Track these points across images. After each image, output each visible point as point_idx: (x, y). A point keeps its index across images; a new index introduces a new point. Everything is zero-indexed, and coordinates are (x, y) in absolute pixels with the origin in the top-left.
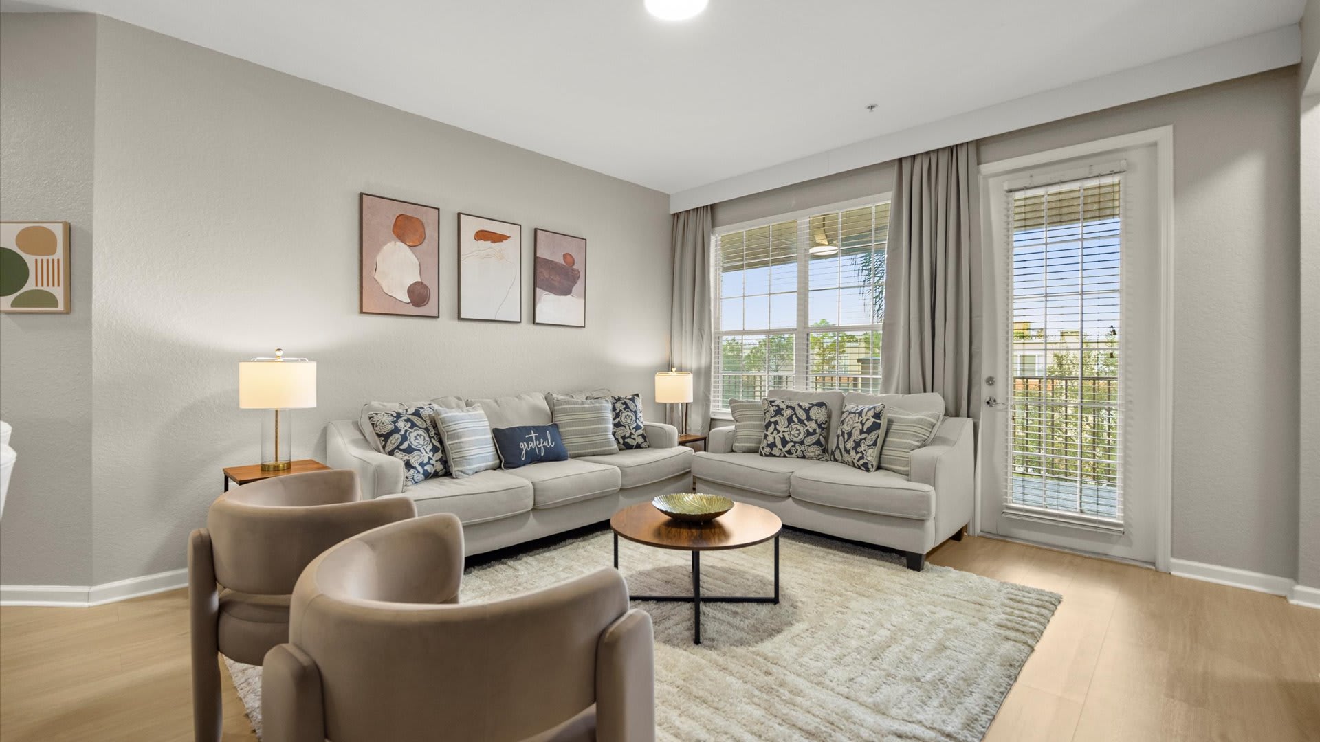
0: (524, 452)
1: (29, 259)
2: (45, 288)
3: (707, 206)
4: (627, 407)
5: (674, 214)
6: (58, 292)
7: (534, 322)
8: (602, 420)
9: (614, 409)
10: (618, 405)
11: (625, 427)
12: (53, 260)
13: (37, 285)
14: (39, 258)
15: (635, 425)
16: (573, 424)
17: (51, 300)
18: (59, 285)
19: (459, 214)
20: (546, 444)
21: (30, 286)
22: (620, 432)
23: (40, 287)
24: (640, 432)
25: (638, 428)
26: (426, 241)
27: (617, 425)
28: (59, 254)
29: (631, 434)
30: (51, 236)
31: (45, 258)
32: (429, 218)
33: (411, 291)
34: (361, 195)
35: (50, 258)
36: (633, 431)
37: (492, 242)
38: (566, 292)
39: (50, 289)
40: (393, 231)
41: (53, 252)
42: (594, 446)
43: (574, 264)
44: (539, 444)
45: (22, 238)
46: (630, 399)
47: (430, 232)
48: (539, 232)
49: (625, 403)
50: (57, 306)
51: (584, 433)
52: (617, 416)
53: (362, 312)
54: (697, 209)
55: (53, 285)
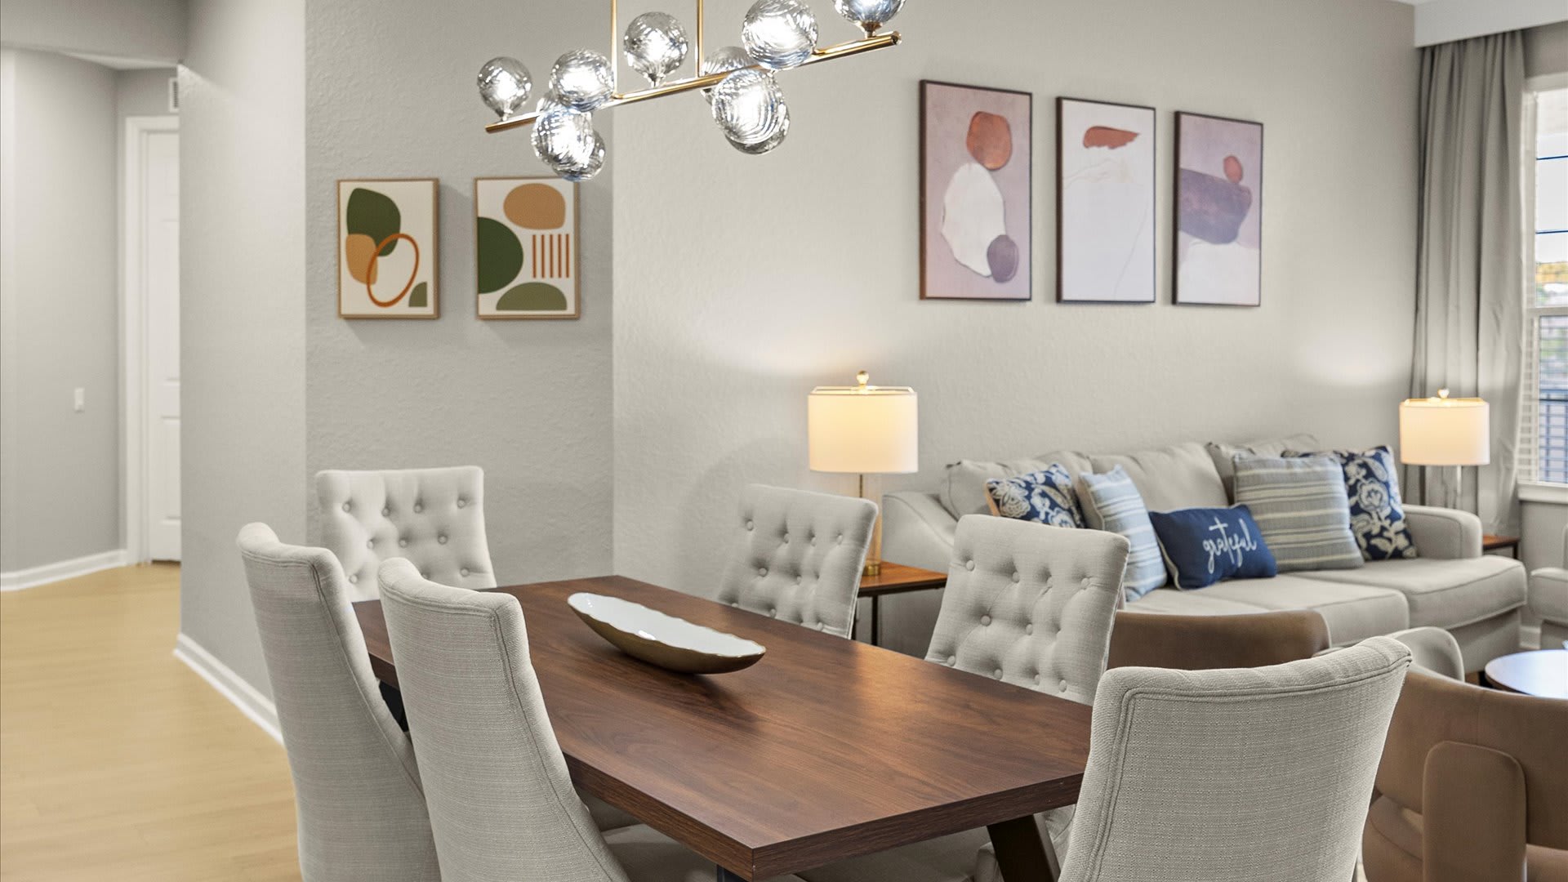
0: (1212, 558)
1: (524, 235)
2: (547, 280)
3: (1513, 33)
4: (1370, 474)
5: (1423, 49)
6: (566, 286)
7: (1174, 300)
8: (1326, 500)
9: (1347, 478)
10: (1352, 469)
11: (1370, 514)
12: (559, 236)
13: (535, 276)
14: (538, 233)
15: (1387, 511)
16: (1278, 507)
17: (554, 298)
18: (568, 275)
19: (1059, 102)
20: (1243, 544)
21: (524, 276)
22: (1361, 524)
23: (539, 279)
24: (1399, 525)
25: (1393, 517)
26: (1013, 156)
27: (1356, 510)
28: (568, 227)
29: (1383, 529)
30: (556, 197)
31: (547, 233)
32: (1014, 112)
33: (992, 254)
34: (923, 84)
35: (555, 232)
36: (1387, 523)
37: (1113, 146)
38: (1227, 235)
39: (554, 282)
40: (968, 144)
41: (559, 223)
42: (1320, 550)
43: (1241, 177)
44: (1234, 544)
45: (513, 203)
46: (1373, 457)
47: (1019, 139)
48: (1184, 118)
49: (1364, 465)
50: (564, 306)
51: (1300, 525)
52: (1352, 491)
53: (923, 296)
54: (1487, 37)
55: (560, 275)
